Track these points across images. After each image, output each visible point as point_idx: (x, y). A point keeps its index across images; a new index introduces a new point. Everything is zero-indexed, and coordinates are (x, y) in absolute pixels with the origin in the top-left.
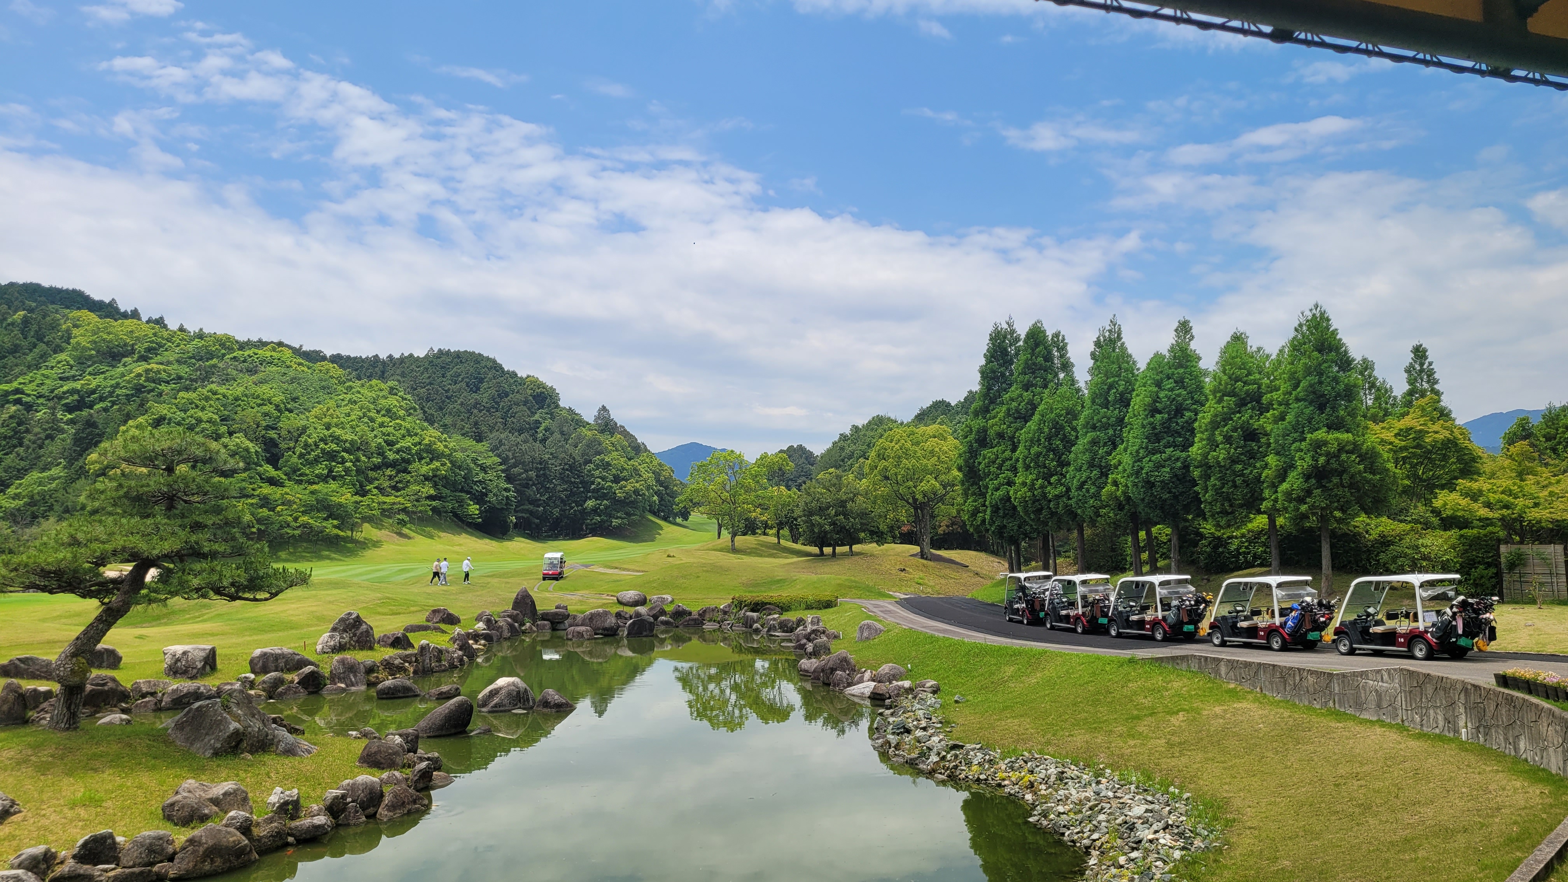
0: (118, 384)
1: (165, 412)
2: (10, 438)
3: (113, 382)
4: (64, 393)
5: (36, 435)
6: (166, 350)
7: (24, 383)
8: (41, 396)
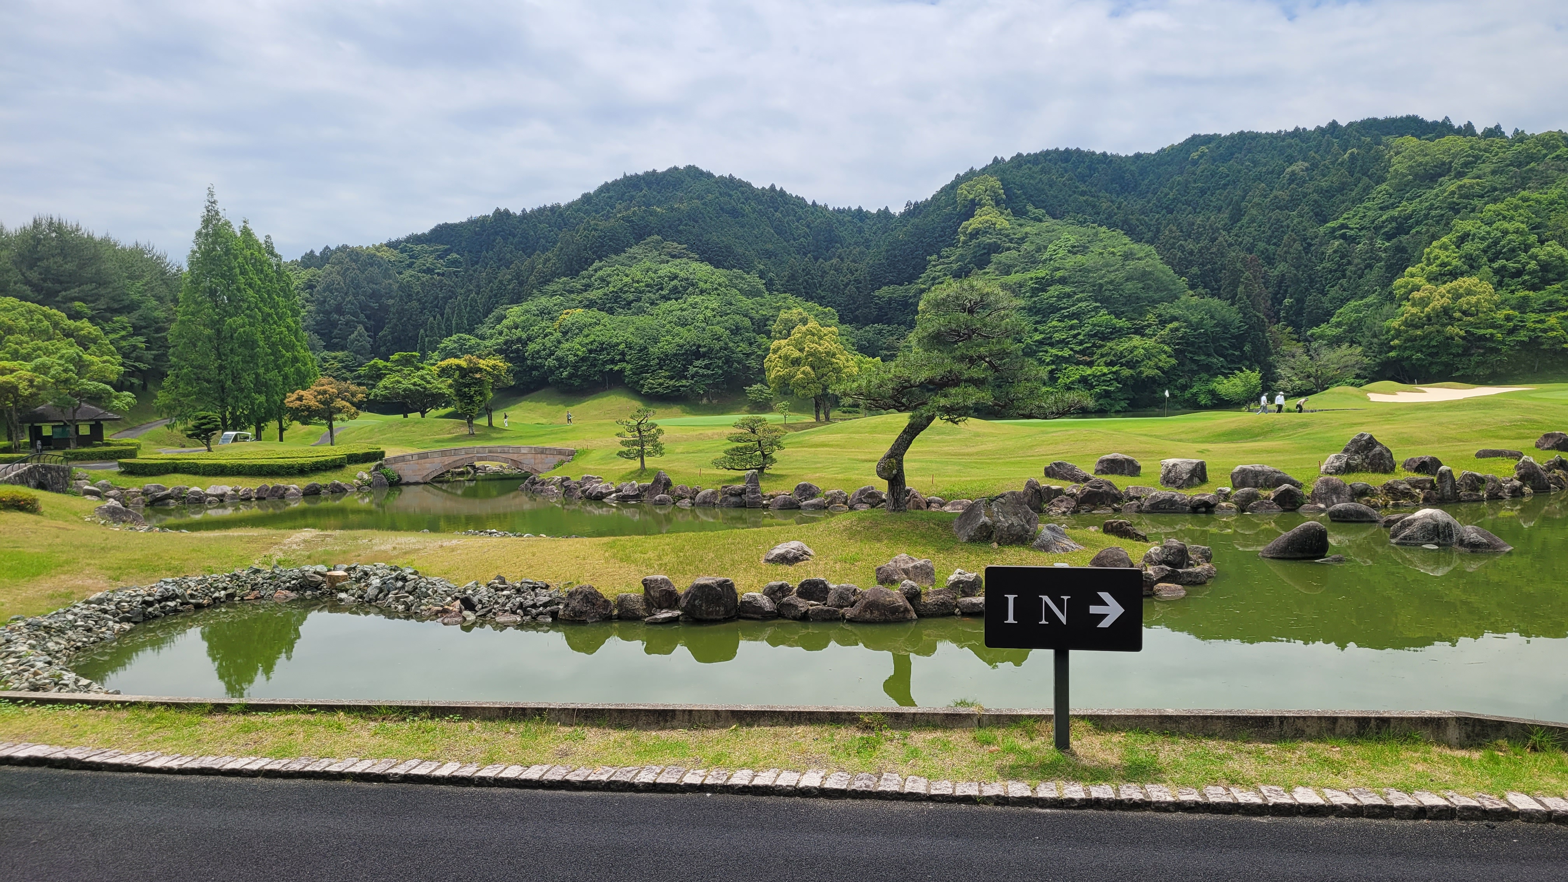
0: (1432, 205)
1: (1469, 228)
2: (1335, 271)
3: (1427, 204)
4: (1383, 222)
5: (1356, 266)
6: (1484, 162)
7: (1348, 218)
8: (1362, 229)
